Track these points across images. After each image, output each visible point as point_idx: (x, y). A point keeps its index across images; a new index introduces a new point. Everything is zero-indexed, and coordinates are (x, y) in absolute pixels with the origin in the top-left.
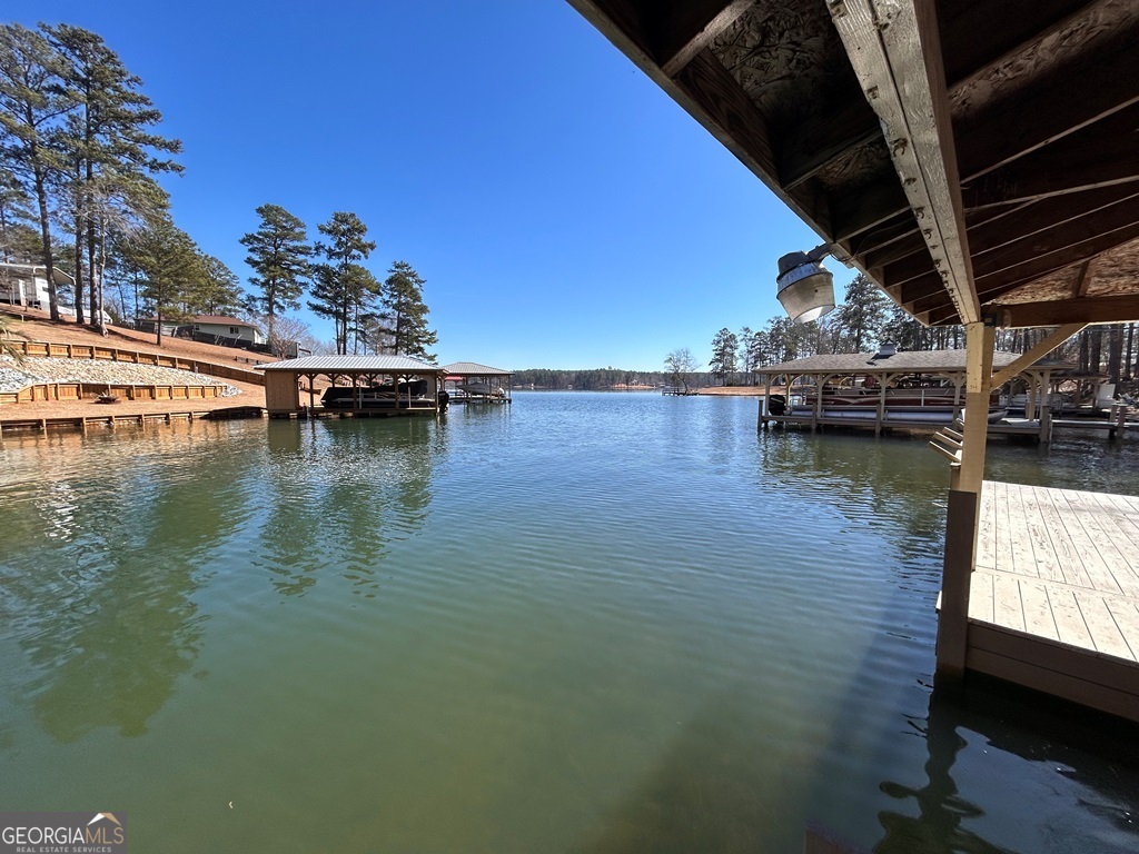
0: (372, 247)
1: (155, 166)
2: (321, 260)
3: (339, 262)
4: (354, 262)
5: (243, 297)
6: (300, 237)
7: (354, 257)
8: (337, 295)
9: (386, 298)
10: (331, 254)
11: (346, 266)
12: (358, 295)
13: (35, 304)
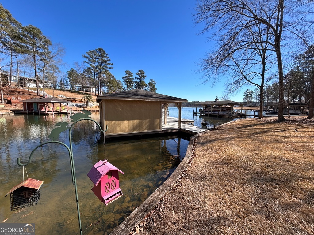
0: (146, 76)
1: (109, 68)
2: (136, 80)
3: (139, 80)
4: (142, 80)
5: (123, 87)
6: (132, 76)
7: (142, 79)
8: (139, 87)
9: (148, 87)
10: (138, 79)
11: (141, 81)
12: (143, 87)
13: (93, 92)
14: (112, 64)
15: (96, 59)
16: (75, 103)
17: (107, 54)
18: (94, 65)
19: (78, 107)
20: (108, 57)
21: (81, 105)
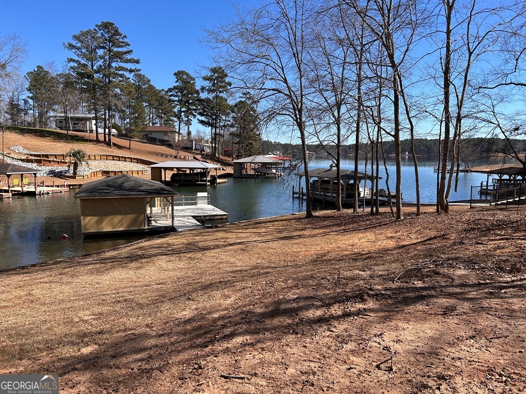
0: (230, 84)
3: (214, 95)
4: (221, 95)
6: (193, 85)
7: (220, 92)
10: (209, 91)
11: (217, 97)
13: (91, 131)
14: (137, 62)
15: (97, 51)
16: (48, 166)
17: (125, 37)
18: (92, 66)
19: (55, 176)
20: (128, 45)
21: (61, 172)
